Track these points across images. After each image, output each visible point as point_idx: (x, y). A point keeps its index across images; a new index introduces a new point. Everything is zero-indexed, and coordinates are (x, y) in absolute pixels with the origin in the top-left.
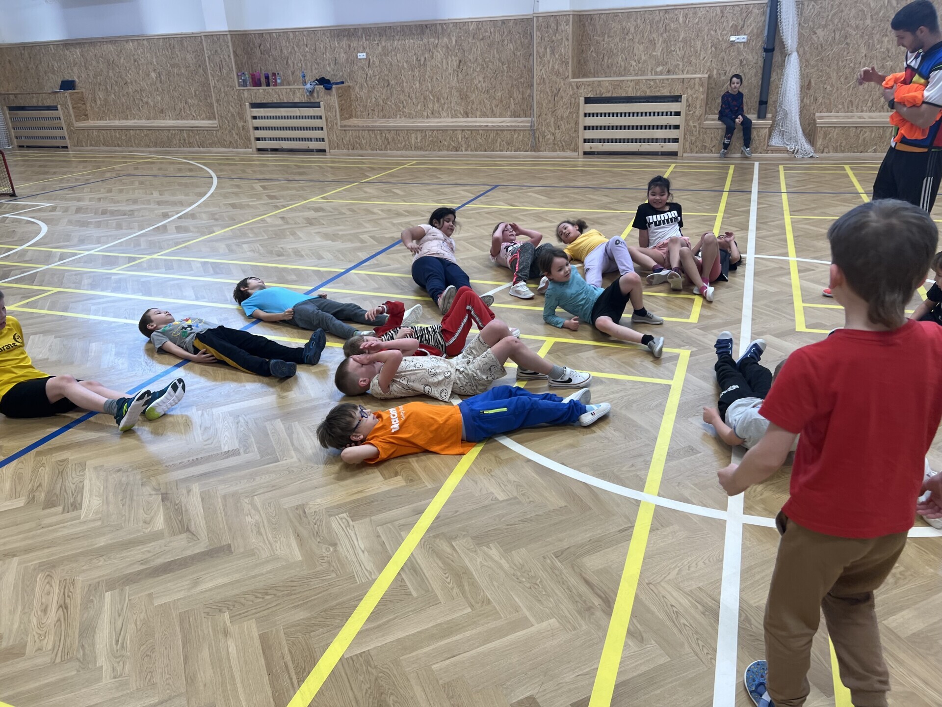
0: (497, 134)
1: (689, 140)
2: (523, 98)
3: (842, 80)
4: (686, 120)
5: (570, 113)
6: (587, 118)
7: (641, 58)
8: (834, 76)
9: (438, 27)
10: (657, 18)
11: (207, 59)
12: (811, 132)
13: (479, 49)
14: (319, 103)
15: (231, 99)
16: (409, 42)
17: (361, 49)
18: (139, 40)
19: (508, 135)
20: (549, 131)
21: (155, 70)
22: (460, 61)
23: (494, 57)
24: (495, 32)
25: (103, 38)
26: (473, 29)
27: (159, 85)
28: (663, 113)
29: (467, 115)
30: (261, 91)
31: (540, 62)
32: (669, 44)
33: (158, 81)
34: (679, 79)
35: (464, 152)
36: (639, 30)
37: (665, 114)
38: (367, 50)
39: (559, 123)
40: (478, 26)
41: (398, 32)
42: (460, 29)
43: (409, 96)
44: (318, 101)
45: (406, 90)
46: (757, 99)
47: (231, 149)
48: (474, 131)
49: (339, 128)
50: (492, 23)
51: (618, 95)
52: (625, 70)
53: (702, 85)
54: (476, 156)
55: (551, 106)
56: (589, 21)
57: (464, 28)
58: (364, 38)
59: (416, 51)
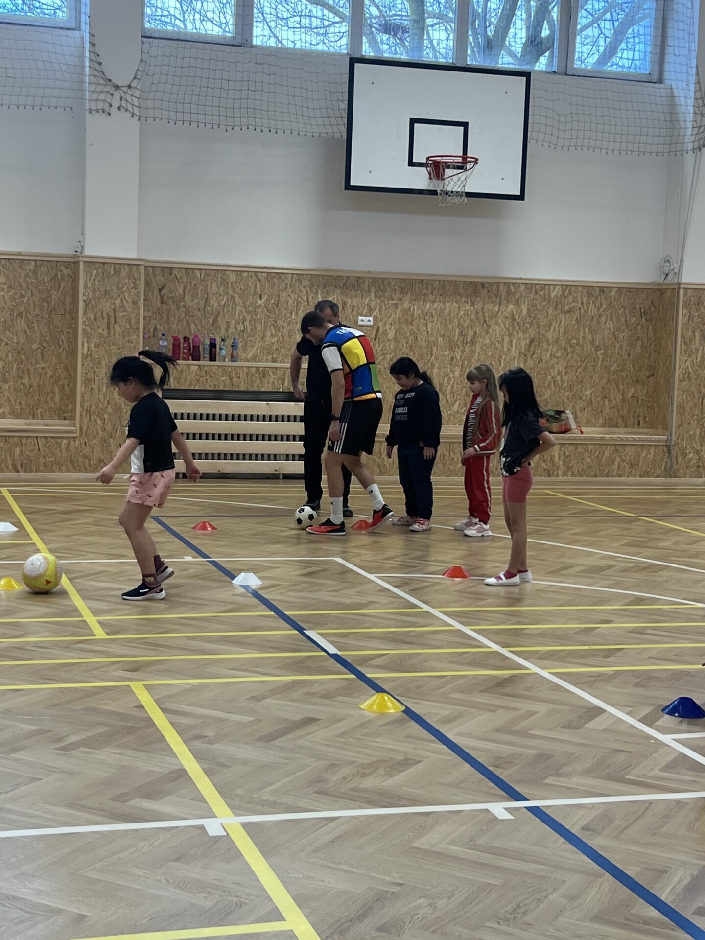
0: (616, 450)
9: (502, 287)
13: (562, 325)
17: (365, 310)
19: (631, 453)
20: (693, 448)
22: (532, 341)
24: (588, 303)
35: (560, 479)
38: (376, 313)
40: (563, 293)
41: (434, 289)
42: (536, 293)
50: (585, 290)
55: (697, 412)
57: (542, 293)
58: (373, 294)
59: (461, 321)
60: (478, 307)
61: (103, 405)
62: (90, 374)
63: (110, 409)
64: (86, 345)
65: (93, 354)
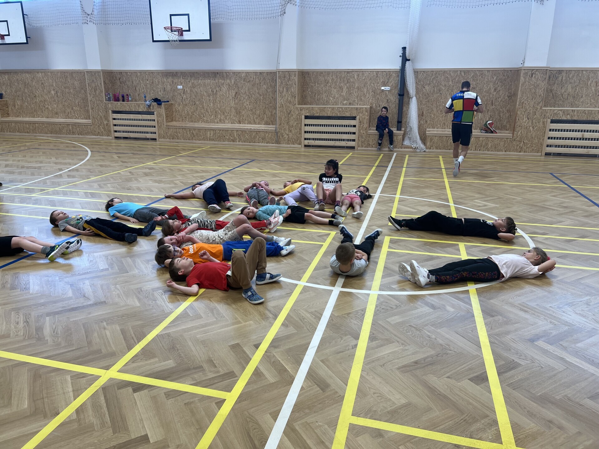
0: (257, 133)
1: (361, 141)
2: (271, 115)
3: (439, 112)
4: (359, 130)
5: (297, 124)
6: (306, 127)
7: (335, 96)
8: (435, 109)
9: (224, 74)
10: (343, 76)
11: (87, 85)
12: (424, 139)
13: (247, 87)
14: (154, 112)
15: (101, 108)
16: (207, 81)
17: (180, 83)
18: (46, 72)
19: (262, 135)
20: (285, 133)
21: (54, 90)
22: (236, 93)
23: (255, 92)
24: (256, 78)
25: (23, 70)
26: (243, 76)
27: (56, 98)
28: (347, 125)
29: (240, 122)
30: (119, 104)
31: (280, 95)
32: (350, 89)
33: (56, 96)
34: (354, 108)
35: (238, 143)
36: (334, 82)
37: (348, 126)
38: (183, 84)
39: (291, 129)
40: (246, 75)
41: (201, 75)
42: (237, 75)
43: (207, 111)
44: (153, 111)
45: (205, 107)
46: (396, 120)
47: (99, 137)
48: (243, 131)
49: (165, 127)
50: (254, 74)
51: (323, 115)
52: (327, 102)
53: (367, 111)
54: (245, 145)
55: (286, 119)
56: (307, 75)
57: (239, 75)
58: (181, 78)
59: (212, 86)
60: (217, 81)
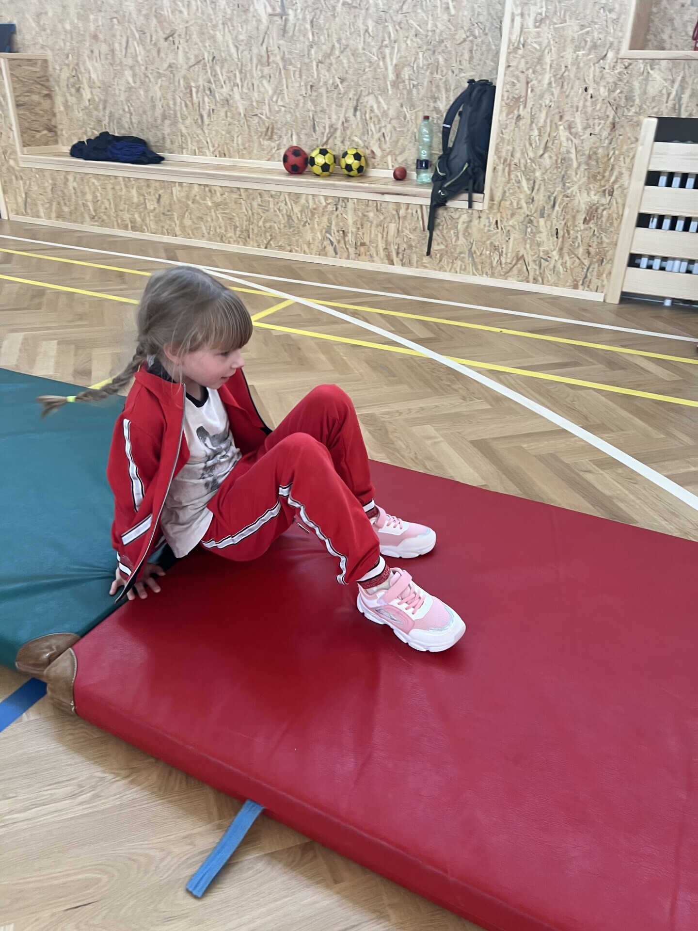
61: (535, 152)
62: (518, 85)
63: (547, 161)
64: (518, 19)
65: (529, 41)
